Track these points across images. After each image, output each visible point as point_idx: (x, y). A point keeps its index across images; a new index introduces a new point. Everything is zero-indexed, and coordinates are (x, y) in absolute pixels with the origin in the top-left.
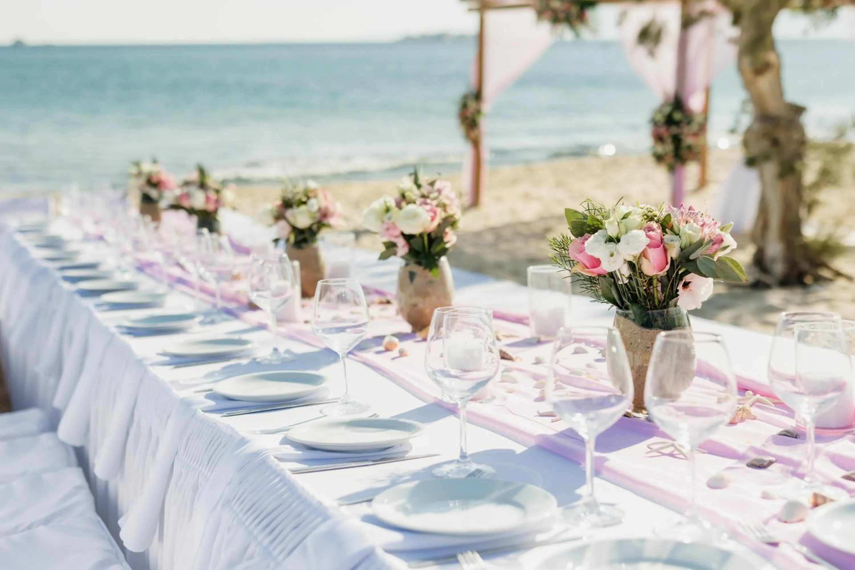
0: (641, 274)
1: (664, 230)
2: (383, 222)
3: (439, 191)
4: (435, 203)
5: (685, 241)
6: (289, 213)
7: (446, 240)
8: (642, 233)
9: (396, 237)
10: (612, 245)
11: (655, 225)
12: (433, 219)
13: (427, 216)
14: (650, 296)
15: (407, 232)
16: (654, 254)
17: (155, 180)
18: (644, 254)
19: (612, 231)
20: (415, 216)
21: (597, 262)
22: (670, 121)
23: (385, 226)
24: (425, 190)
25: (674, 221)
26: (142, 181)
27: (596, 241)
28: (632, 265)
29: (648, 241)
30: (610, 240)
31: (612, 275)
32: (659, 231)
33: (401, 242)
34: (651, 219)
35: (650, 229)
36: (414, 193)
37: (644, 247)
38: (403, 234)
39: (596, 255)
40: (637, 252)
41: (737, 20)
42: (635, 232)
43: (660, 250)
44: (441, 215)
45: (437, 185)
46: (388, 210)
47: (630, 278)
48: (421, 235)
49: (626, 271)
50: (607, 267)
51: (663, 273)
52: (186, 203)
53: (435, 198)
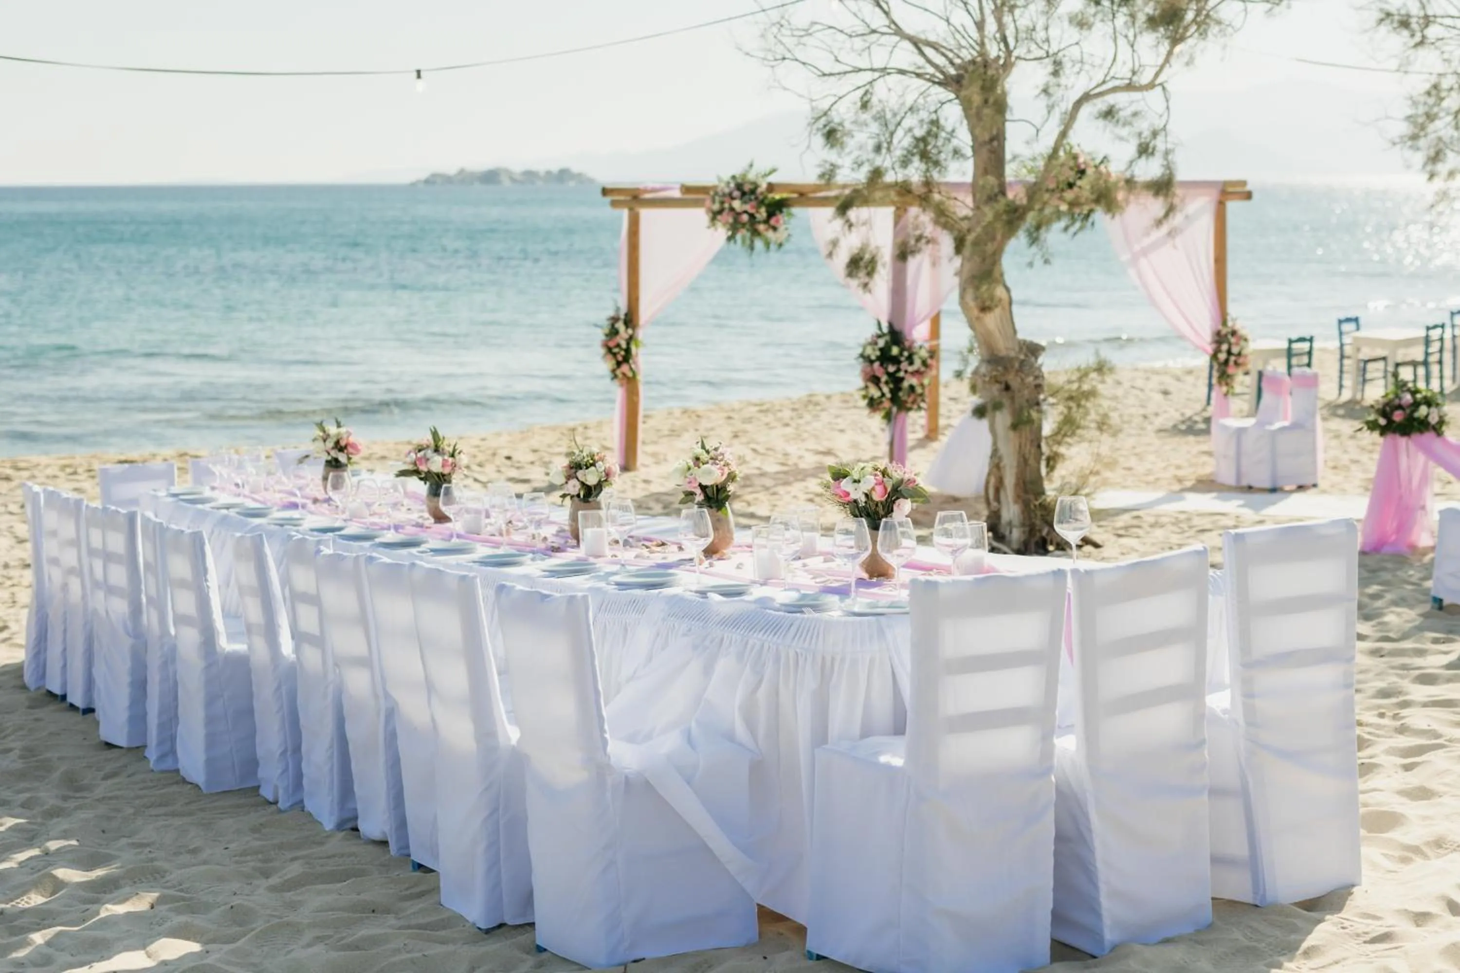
0: (872, 500)
1: (884, 476)
2: (686, 477)
3: (722, 454)
4: (722, 463)
5: (895, 481)
6: (580, 474)
7: (728, 489)
8: (872, 477)
9: (695, 488)
10: (856, 484)
11: (879, 473)
12: (722, 475)
13: (719, 472)
14: (877, 513)
15: (704, 483)
16: (879, 489)
17: (343, 443)
18: (873, 489)
19: (856, 477)
20: (710, 473)
21: (848, 494)
22: (885, 357)
23: (688, 480)
24: (712, 453)
25: (889, 471)
26: (330, 444)
27: (847, 482)
28: (867, 495)
29: (875, 481)
30: (855, 481)
31: (855, 501)
32: (881, 476)
33: (698, 491)
34: (877, 470)
35: (876, 475)
36: (704, 457)
37: (872, 485)
38: (700, 485)
39: (848, 490)
40: (870, 488)
41: (959, 246)
42: (868, 477)
43: (882, 486)
44: (726, 471)
45: (720, 450)
46: (689, 469)
47: (866, 502)
48: (712, 486)
49: (863, 499)
50: (853, 496)
51: (883, 499)
52: (423, 468)
53: (722, 460)
